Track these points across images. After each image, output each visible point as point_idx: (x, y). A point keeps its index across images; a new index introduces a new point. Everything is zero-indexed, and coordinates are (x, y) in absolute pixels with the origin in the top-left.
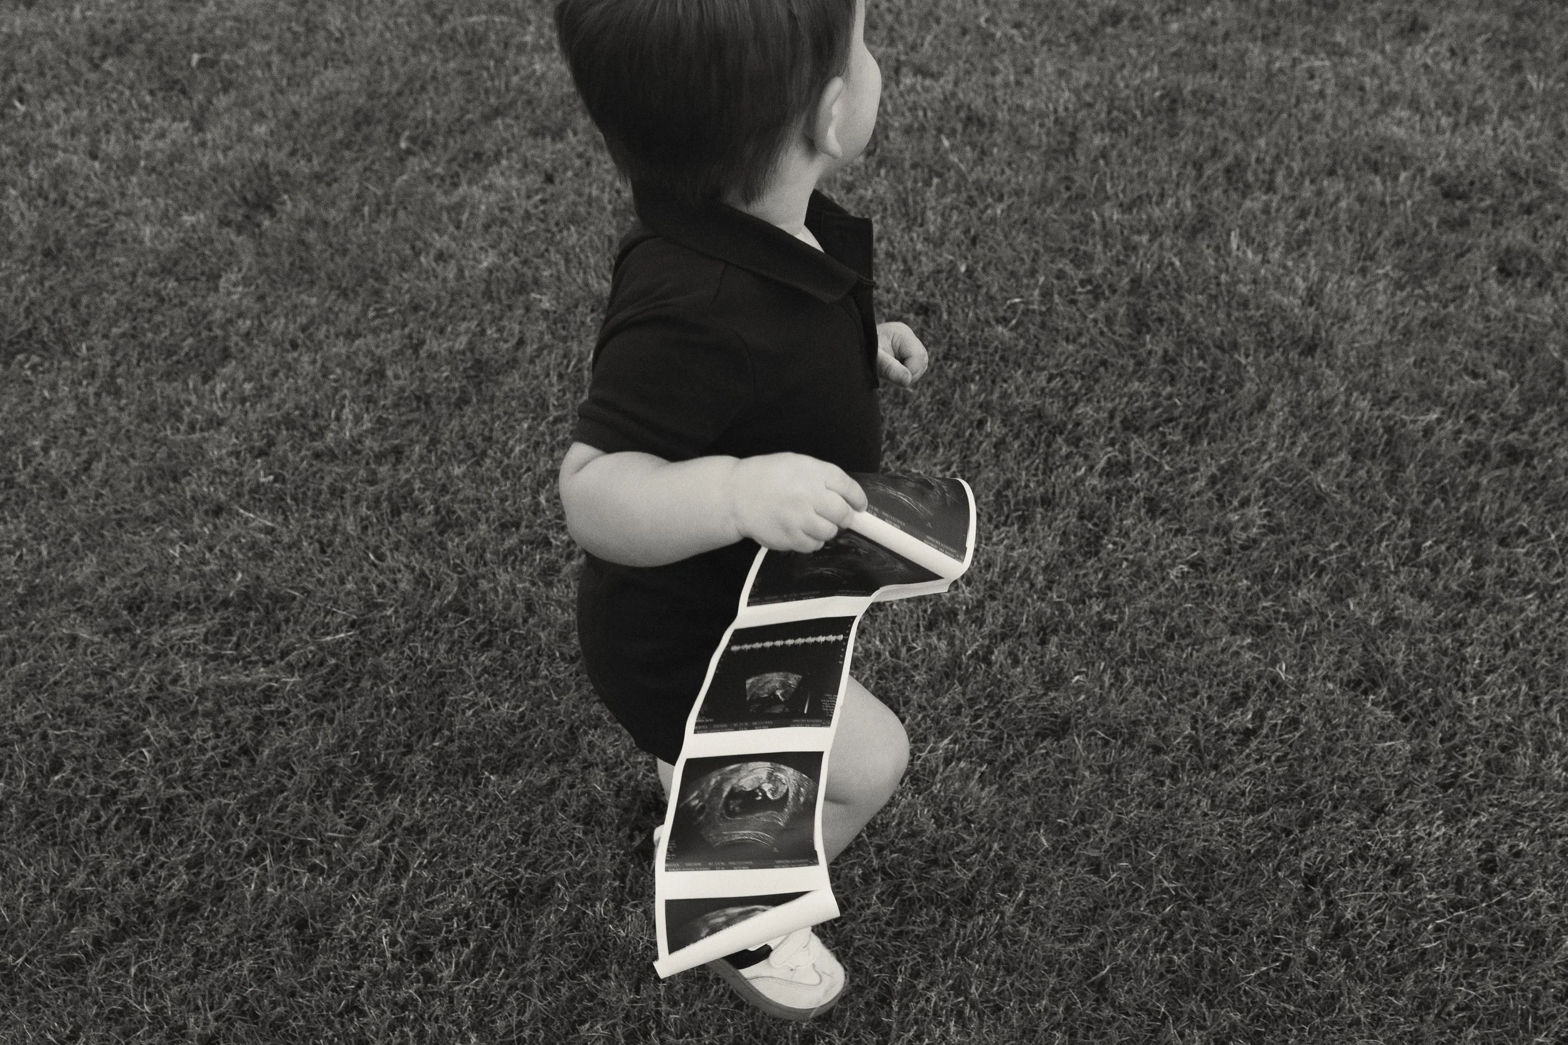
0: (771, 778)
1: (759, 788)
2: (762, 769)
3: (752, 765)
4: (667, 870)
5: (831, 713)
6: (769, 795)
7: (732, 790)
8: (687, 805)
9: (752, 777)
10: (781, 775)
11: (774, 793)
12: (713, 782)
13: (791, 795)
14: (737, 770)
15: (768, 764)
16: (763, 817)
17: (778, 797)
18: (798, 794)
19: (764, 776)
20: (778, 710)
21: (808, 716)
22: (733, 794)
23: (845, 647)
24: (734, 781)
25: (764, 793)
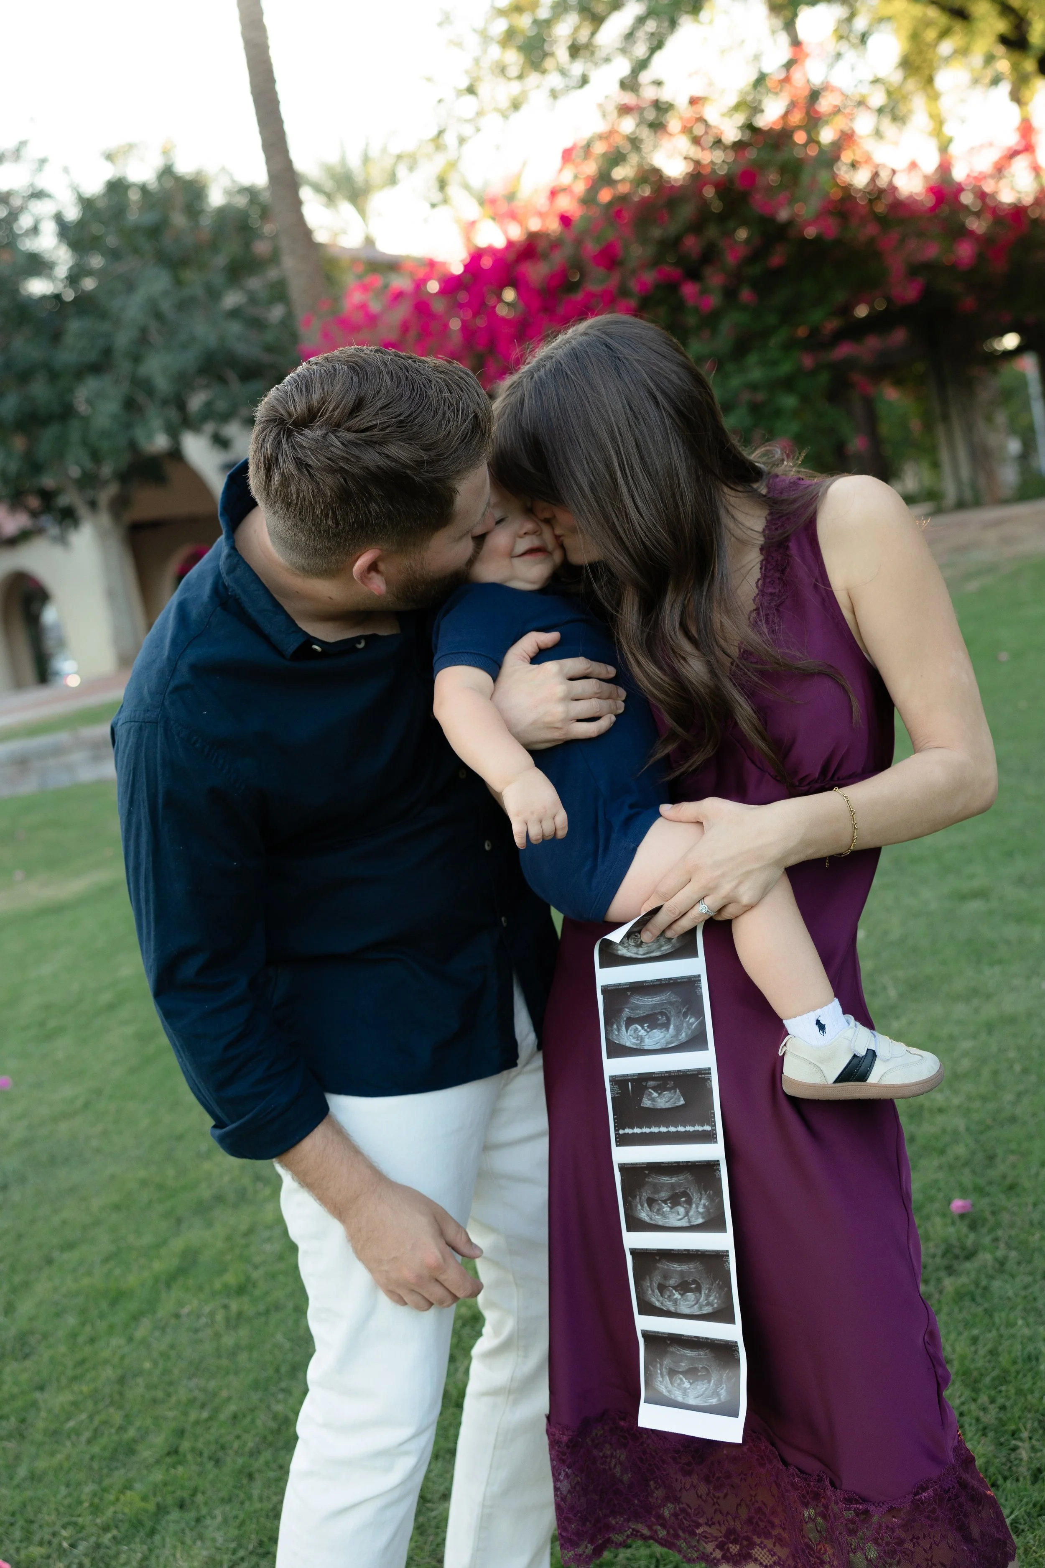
0: (642, 1039)
1: (648, 1032)
2: (648, 1044)
3: (658, 1047)
4: (699, 976)
5: (611, 1085)
6: (640, 1028)
7: (668, 1029)
8: (697, 1018)
9: (655, 1038)
10: (634, 1041)
11: (636, 1030)
12: (684, 1035)
13: (624, 1028)
14: (668, 1043)
15: (646, 1048)
16: (640, 1013)
17: (633, 1027)
18: (619, 1030)
19: (647, 1040)
20: (651, 1083)
21: (628, 1080)
22: (666, 1026)
23: (615, 1127)
24: (668, 1036)
25: (643, 1028)
